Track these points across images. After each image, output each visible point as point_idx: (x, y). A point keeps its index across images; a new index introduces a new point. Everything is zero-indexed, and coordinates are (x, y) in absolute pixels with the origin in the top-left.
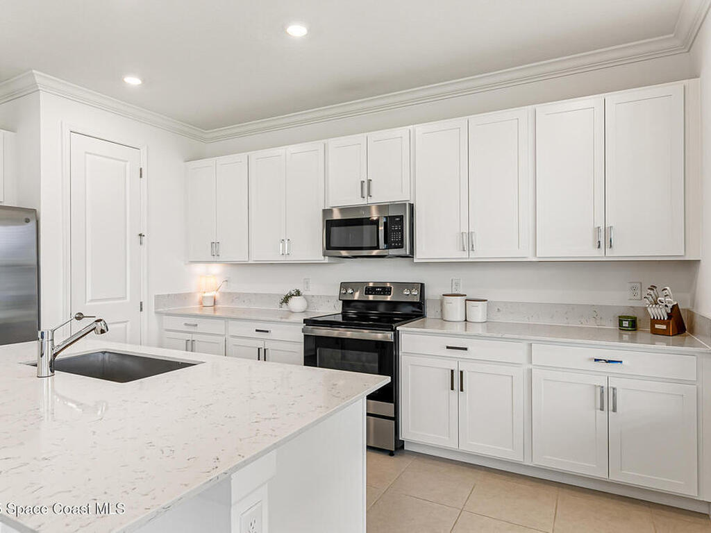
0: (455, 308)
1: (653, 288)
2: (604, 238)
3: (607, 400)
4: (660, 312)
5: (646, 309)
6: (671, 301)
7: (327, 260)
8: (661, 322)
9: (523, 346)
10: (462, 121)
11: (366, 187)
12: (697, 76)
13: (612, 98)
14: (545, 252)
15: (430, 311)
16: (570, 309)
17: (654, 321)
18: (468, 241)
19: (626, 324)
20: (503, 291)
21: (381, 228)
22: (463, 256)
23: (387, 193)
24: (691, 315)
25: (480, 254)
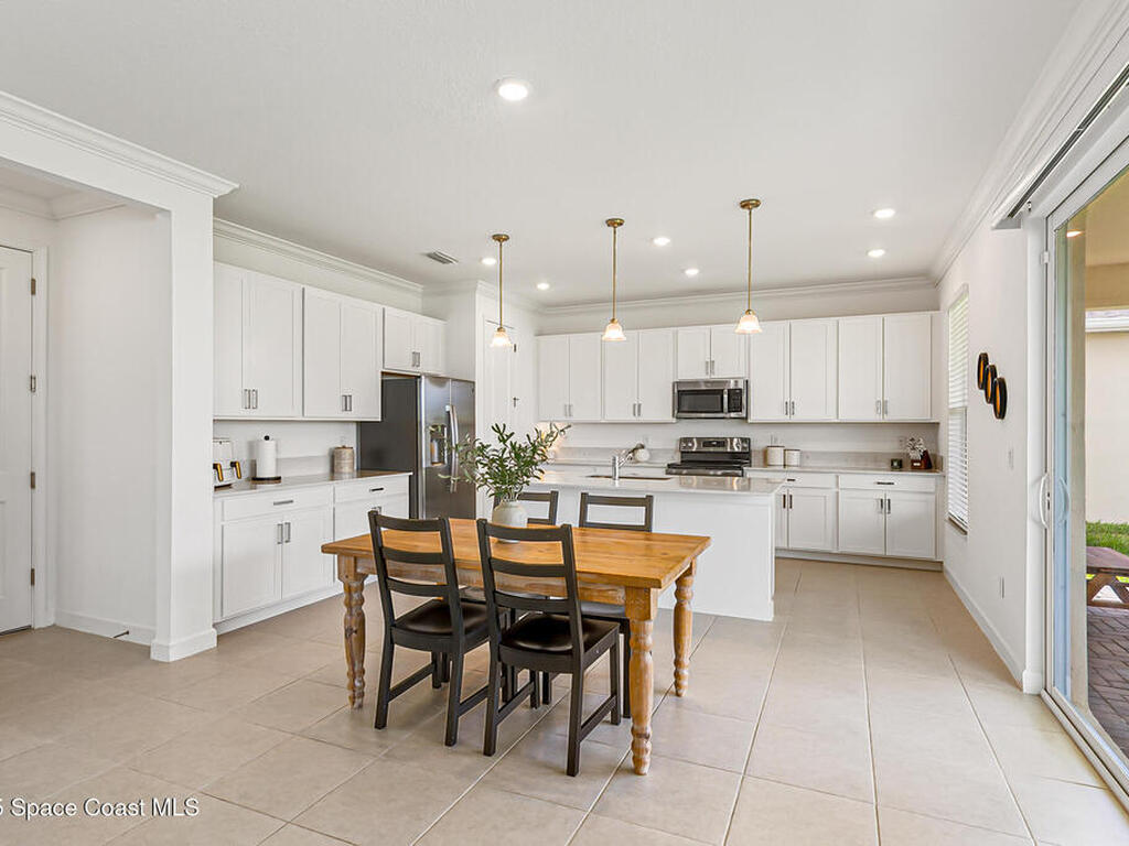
0: (777, 457)
1: (912, 440)
2: (883, 407)
3: (885, 505)
4: (916, 455)
5: (908, 454)
6: (923, 448)
7: (674, 420)
8: (917, 461)
9: (833, 476)
10: (785, 324)
11: (711, 365)
12: (938, 309)
13: (888, 317)
14: (843, 417)
15: (755, 459)
16: (846, 456)
17: (913, 461)
18: (790, 407)
19: (895, 464)
20: (815, 443)
21: (726, 396)
22: (786, 419)
23: (728, 371)
24: (935, 456)
25: (799, 417)
